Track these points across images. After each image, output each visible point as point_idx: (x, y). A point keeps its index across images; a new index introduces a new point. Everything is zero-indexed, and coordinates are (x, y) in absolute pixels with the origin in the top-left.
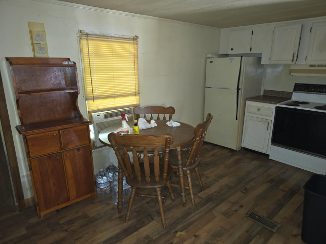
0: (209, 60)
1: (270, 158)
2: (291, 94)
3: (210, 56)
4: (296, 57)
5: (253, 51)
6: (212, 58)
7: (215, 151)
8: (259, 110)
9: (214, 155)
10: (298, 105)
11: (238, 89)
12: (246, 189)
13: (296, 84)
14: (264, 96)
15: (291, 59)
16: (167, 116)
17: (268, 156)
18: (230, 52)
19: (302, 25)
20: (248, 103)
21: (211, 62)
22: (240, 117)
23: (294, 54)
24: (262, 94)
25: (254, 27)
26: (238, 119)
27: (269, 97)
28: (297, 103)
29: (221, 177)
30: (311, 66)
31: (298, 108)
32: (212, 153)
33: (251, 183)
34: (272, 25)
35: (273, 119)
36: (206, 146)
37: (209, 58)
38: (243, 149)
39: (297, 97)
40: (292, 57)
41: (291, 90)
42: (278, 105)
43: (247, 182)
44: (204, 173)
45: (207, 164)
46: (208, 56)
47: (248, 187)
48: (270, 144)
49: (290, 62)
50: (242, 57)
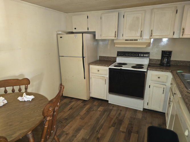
0: (59, 36)
1: (109, 102)
2: (115, 58)
3: (60, 33)
4: (117, 34)
5: (89, 30)
6: (61, 34)
7: (73, 103)
8: (98, 71)
9: (71, 108)
10: (122, 66)
11: (83, 57)
12: (98, 138)
13: (118, 52)
14: (100, 60)
15: (114, 36)
16: (23, 87)
17: (108, 101)
18: (74, 31)
19: (118, 13)
20: (91, 66)
21: (61, 37)
22: (87, 76)
23: (116, 32)
24: (98, 59)
25: (88, 13)
26: (85, 78)
27: (103, 61)
28: (121, 65)
29: (78, 130)
30: (126, 40)
31: (122, 68)
32: (69, 106)
33: (101, 130)
34: (100, 12)
35: (108, 76)
36: (65, 101)
37: (59, 34)
38: (91, 98)
39: (119, 60)
40: (114, 34)
41: (116, 56)
42: (110, 67)
43: (97, 131)
44: (64, 130)
45: (67, 119)
46: (58, 33)
47: (99, 136)
48: (108, 93)
49: (114, 38)
50: (82, 34)
